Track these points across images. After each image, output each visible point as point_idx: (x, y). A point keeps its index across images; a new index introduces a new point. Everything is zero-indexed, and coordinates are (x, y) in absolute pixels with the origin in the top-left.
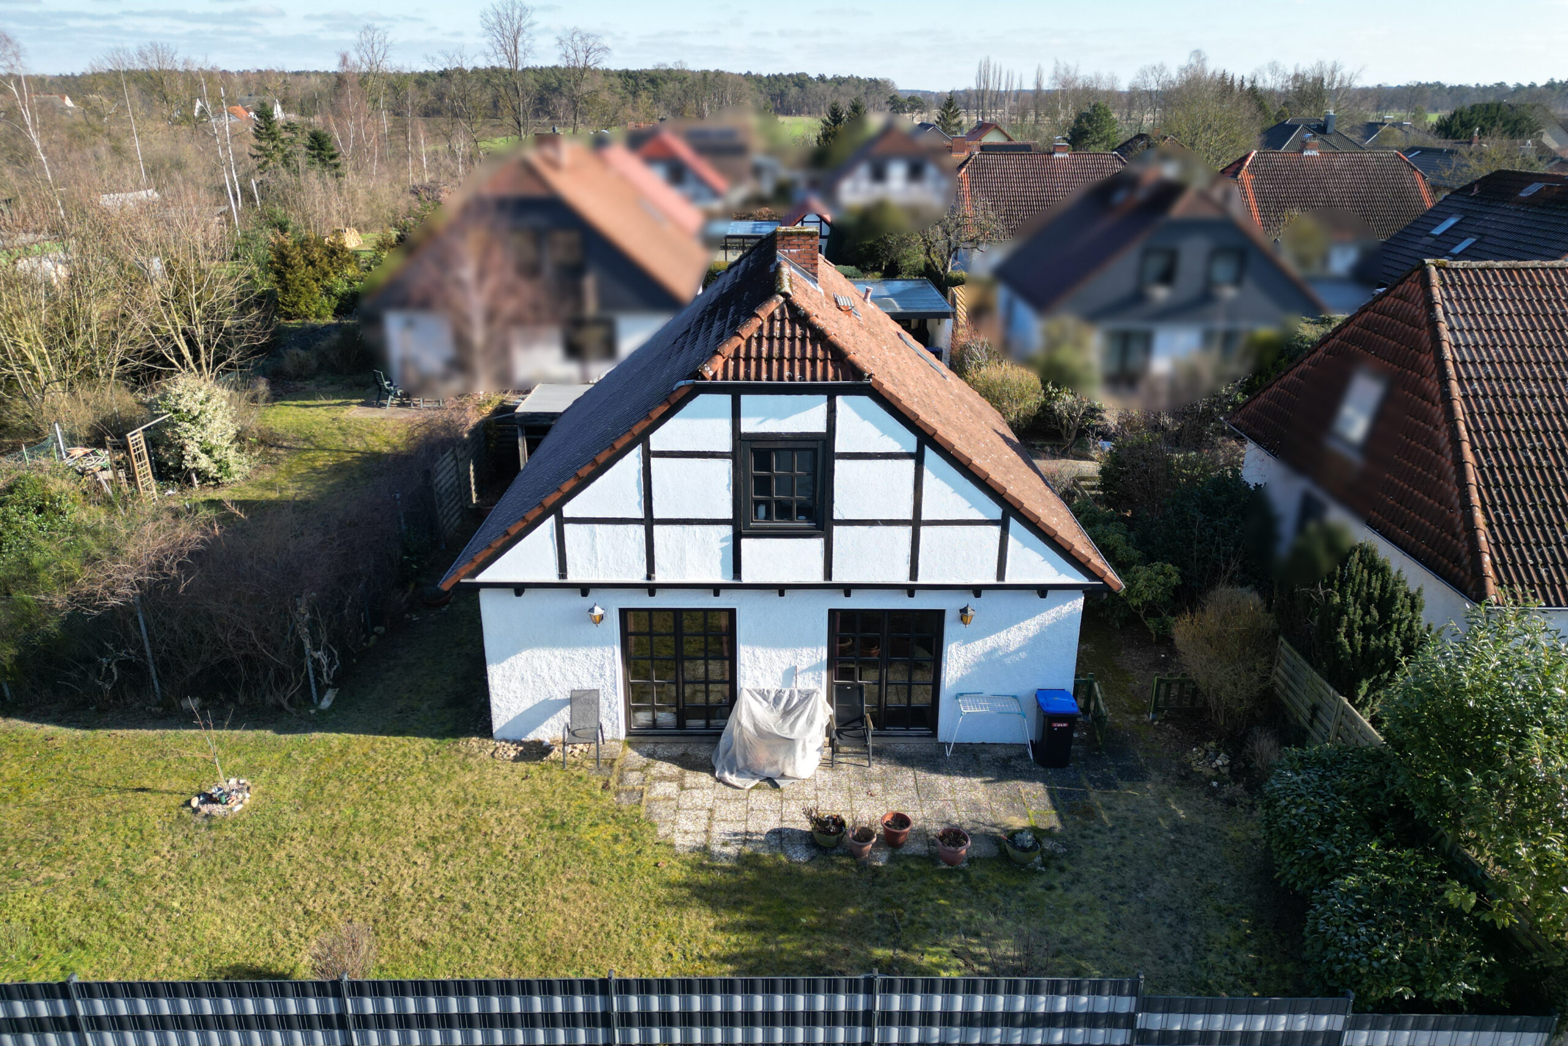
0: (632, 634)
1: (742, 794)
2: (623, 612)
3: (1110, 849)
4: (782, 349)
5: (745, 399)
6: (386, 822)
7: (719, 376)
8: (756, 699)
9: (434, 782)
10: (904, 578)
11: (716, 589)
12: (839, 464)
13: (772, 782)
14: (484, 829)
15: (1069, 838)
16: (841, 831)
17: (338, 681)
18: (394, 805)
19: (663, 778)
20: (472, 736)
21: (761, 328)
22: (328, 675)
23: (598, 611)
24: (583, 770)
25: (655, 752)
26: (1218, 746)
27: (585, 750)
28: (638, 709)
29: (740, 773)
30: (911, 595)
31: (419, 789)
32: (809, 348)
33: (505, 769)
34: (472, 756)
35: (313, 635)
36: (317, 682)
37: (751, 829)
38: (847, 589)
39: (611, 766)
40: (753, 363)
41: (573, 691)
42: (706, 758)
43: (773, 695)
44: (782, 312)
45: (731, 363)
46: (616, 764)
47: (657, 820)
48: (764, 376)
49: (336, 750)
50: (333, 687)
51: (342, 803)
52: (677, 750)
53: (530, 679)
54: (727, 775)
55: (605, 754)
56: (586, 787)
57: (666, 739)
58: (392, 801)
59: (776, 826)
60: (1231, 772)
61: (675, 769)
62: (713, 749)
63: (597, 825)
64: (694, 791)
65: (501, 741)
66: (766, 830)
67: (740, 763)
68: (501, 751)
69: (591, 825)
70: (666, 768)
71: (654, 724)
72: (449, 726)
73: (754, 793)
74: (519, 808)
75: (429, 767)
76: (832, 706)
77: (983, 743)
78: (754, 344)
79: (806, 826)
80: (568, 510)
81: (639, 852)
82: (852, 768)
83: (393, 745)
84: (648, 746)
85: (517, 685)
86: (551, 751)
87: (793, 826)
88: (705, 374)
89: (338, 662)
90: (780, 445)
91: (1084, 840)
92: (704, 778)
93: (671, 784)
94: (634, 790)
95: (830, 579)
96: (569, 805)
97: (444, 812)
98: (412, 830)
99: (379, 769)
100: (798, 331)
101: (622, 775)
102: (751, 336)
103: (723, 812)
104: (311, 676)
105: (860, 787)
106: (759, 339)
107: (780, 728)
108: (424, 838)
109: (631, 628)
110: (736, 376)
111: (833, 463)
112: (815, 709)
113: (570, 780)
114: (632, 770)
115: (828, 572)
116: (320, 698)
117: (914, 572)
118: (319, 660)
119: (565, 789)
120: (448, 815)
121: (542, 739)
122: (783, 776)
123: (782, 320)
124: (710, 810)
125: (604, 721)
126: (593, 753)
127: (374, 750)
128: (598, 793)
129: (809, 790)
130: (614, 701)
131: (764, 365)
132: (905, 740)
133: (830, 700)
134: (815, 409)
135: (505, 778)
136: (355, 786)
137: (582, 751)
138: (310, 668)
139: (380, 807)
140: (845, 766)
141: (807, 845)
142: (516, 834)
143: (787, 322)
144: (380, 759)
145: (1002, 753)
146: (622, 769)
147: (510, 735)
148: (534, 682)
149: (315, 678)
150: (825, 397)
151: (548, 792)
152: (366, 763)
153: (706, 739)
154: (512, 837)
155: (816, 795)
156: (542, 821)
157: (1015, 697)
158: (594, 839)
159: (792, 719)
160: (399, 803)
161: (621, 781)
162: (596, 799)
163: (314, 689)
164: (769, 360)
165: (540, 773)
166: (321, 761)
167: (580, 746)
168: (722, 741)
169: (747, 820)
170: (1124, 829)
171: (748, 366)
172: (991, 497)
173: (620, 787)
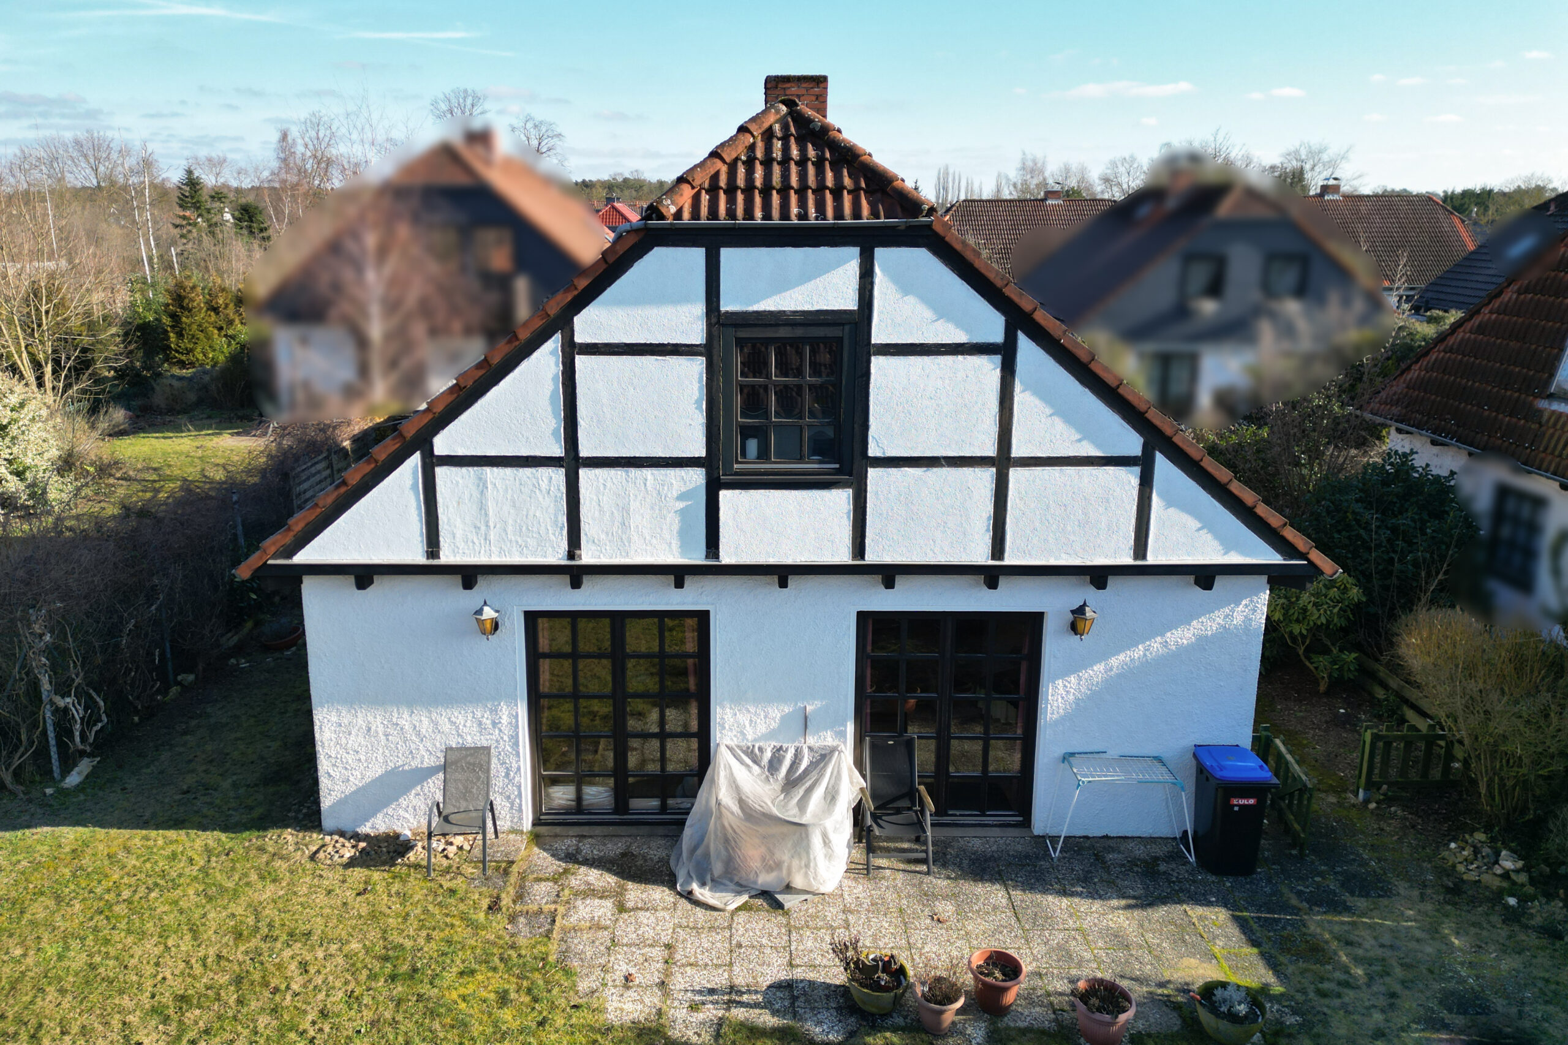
0: (546, 656)
1: (721, 919)
2: (532, 618)
3: (1378, 1016)
4: (785, 176)
5: (728, 256)
6: (109, 968)
7: (686, 215)
8: (742, 762)
9: (210, 899)
10: (980, 554)
11: (679, 574)
12: (878, 364)
13: (770, 899)
14: (274, 981)
15: (1300, 997)
16: (899, 984)
17: (102, 747)
18: (130, 940)
19: (590, 892)
20: (287, 826)
21: (752, 148)
22: (84, 738)
23: (489, 613)
24: (460, 879)
25: (578, 851)
26: (1493, 840)
27: (467, 847)
28: (554, 781)
29: (717, 884)
30: (992, 584)
31: (181, 912)
32: (829, 176)
33: (332, 878)
34: (282, 858)
35: (56, 668)
36: (62, 746)
37: (740, 981)
38: (889, 574)
39: (506, 873)
40: (740, 197)
41: (449, 750)
42: (661, 860)
43: (768, 755)
44: (785, 127)
45: (705, 198)
46: (515, 869)
47: (576, 963)
48: (758, 214)
49: (67, 849)
50: (91, 755)
51: (46, 936)
52: (614, 848)
53: (381, 729)
54: (695, 887)
55: (497, 852)
56: (462, 907)
57: (598, 830)
58: (129, 932)
59: (783, 976)
60: (1532, 881)
61: (610, 880)
62: (672, 846)
63: (472, 972)
64: (641, 914)
65: (331, 834)
66: (765, 982)
67: (718, 868)
68: (330, 849)
69: (462, 974)
70: (595, 877)
71: (579, 806)
72: (258, 812)
73: (742, 917)
74: (344, 943)
75: (207, 875)
76: (864, 777)
77: (1106, 837)
78: (741, 171)
79: (837, 976)
80: (442, 444)
81: (541, 1024)
82: (900, 875)
83: (160, 842)
84: (568, 842)
85: (361, 739)
86: (412, 848)
87: (811, 976)
88: (664, 210)
89: (104, 718)
90: (783, 332)
91: (1326, 1001)
92: (659, 894)
93: (604, 902)
94: (541, 911)
95: (863, 558)
96: (429, 938)
97: (212, 952)
98: (148, 984)
99: (126, 880)
100: (811, 153)
101: (522, 887)
102: (737, 159)
103: (690, 950)
104: (51, 734)
105: (919, 908)
106: (750, 164)
107: (784, 806)
108: (167, 999)
109: (544, 644)
110: (713, 213)
111: (869, 362)
112: (838, 777)
113: (436, 895)
114: (539, 880)
115: (859, 546)
116: (66, 771)
117: (998, 546)
118: (66, 710)
119: (426, 911)
120: (219, 957)
121: (399, 830)
122: (788, 889)
123: (785, 139)
124: (668, 946)
125: (499, 802)
126: (477, 852)
127: (127, 850)
128: (481, 916)
129: (832, 913)
130: (515, 765)
131: (758, 200)
132: (980, 832)
133: (859, 763)
134: (840, 270)
135: (329, 892)
136: (78, 907)
137: (461, 848)
138: (49, 722)
139: (107, 942)
140: (888, 872)
141: (839, 1009)
142: (330, 989)
143: (792, 140)
144: (133, 862)
145: (1140, 852)
146: (523, 877)
147: (346, 825)
148: (387, 735)
149: (58, 738)
150: (856, 251)
151: (397, 916)
152: (108, 871)
153: (660, 830)
154: (321, 996)
155: (846, 921)
156: (377, 966)
157: (1159, 759)
158: (464, 998)
159: (801, 791)
160: (143, 935)
161: (519, 897)
162: (475, 926)
163: (54, 756)
164: (766, 191)
165: (388, 884)
166: (37, 866)
167: (459, 840)
168: (688, 831)
169: (731, 964)
170: (1388, 980)
171: (731, 201)
172: (1124, 418)
173: (518, 908)
